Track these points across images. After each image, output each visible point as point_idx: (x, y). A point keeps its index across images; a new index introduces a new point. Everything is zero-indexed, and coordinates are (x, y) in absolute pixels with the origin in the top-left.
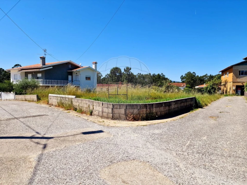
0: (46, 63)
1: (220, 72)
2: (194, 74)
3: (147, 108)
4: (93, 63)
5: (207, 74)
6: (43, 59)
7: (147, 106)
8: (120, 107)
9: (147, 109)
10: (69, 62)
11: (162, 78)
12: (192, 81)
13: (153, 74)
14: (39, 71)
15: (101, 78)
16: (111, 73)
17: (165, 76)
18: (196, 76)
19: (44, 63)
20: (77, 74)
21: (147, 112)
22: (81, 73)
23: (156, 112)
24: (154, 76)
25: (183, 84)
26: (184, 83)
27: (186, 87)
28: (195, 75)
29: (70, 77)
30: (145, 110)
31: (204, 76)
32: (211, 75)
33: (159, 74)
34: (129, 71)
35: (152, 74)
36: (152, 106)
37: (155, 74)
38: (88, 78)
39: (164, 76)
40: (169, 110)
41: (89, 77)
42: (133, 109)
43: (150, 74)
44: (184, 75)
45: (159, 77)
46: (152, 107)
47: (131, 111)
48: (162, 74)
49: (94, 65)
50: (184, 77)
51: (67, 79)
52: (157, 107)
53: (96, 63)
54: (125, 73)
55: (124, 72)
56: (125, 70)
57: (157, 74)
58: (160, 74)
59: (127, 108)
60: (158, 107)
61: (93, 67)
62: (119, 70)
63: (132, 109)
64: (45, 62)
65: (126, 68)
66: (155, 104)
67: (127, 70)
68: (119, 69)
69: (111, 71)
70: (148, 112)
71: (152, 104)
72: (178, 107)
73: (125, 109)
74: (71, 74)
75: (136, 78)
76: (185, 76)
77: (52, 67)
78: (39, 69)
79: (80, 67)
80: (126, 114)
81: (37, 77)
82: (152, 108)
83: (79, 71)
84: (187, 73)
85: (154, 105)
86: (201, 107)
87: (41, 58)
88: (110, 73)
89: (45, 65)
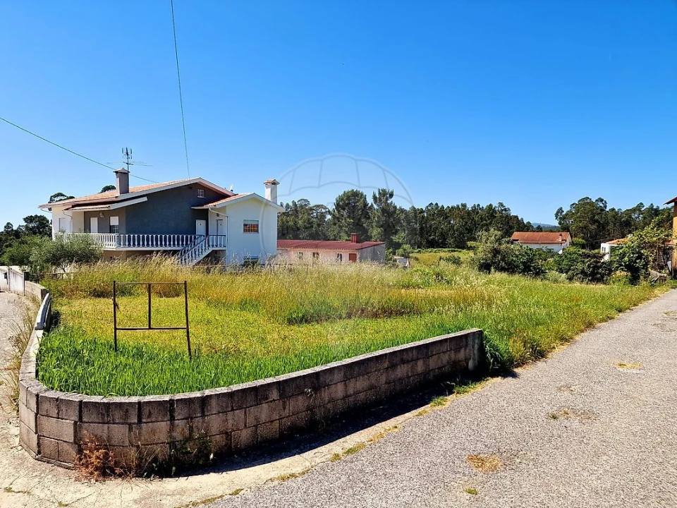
0: (131, 188)
1: (668, 203)
2: (601, 205)
3: (172, 419)
4: (266, 184)
5: (641, 204)
6: (123, 176)
7: (172, 411)
8: (58, 413)
9: (172, 425)
10: (196, 183)
11: (502, 217)
12: (594, 227)
13: (473, 205)
14: (106, 209)
15: (326, 220)
16: (336, 208)
17: (509, 210)
18: (607, 210)
19: (125, 188)
20: (218, 215)
21: (174, 434)
22: (229, 212)
23: (227, 433)
24: (476, 210)
25: (561, 235)
26: (563, 234)
27: (573, 244)
28: (606, 207)
29: (200, 225)
30: (163, 426)
31: (634, 210)
32: (655, 207)
33: (491, 205)
34: (387, 199)
35: (469, 207)
36: (199, 410)
37: (479, 205)
38: (251, 228)
39: (505, 210)
40: (310, 409)
41: (255, 223)
42: (108, 423)
43: (464, 205)
44: (566, 209)
45: (492, 213)
46: (203, 412)
47: (102, 430)
48: (501, 204)
49: (269, 190)
50: (567, 214)
51: (193, 231)
52: (233, 410)
53: (274, 183)
54: (375, 206)
55: (374, 204)
56: (375, 198)
57: (484, 205)
58: (495, 204)
59: (84, 420)
60: (240, 408)
61: (267, 194)
62: (361, 198)
63: (104, 423)
64: (128, 185)
65: (380, 193)
66: (218, 395)
67: (380, 199)
68: (362, 194)
69: (337, 201)
70: (177, 435)
71: (204, 401)
72: (371, 387)
73: (75, 423)
74: (204, 215)
75: (423, 217)
76: (571, 211)
77: (145, 199)
78: (107, 206)
79: (229, 196)
80: (78, 443)
81: (111, 226)
82: (203, 416)
83: (223, 208)
84: (579, 201)
85: (214, 402)
86: (505, 369)
87: (117, 172)
88: (334, 207)
89: (127, 192)
